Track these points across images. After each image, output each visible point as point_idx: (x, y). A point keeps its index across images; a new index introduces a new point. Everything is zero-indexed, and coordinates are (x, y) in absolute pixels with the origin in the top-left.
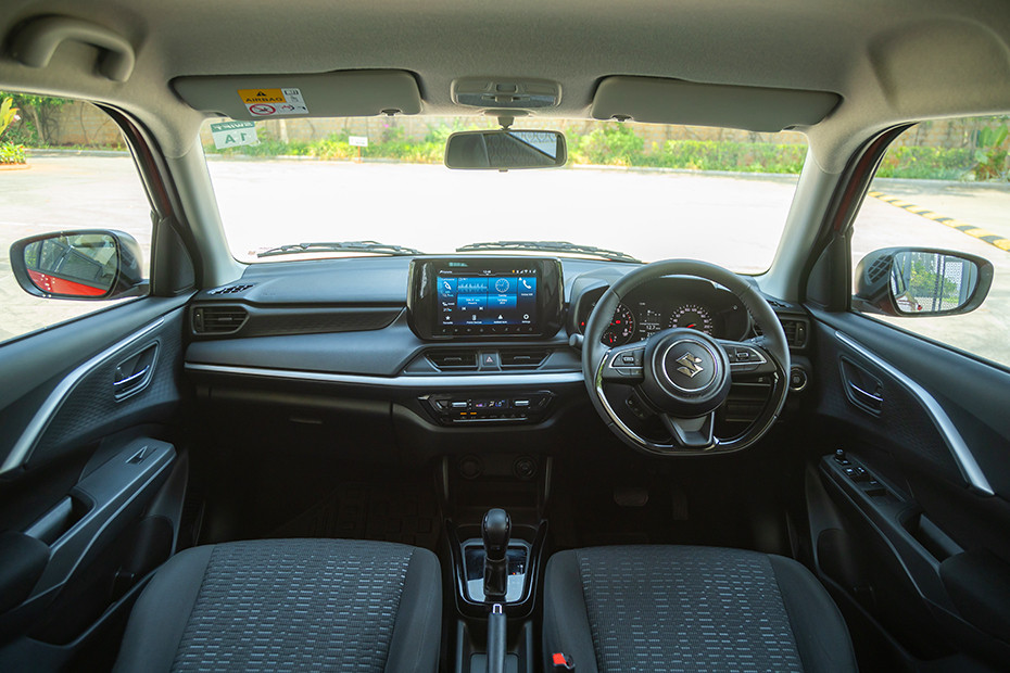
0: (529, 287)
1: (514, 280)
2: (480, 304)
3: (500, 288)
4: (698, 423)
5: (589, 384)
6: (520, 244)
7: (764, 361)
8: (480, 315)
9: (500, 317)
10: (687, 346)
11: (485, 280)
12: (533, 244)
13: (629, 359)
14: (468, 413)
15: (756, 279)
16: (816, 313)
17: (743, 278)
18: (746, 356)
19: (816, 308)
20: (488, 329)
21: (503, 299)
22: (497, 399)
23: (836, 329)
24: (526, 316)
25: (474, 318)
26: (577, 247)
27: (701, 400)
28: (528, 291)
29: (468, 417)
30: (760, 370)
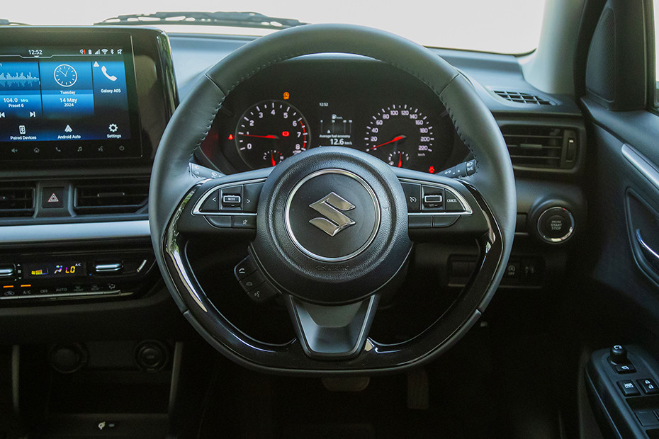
0: (113, 78)
1: (85, 67)
2: (29, 108)
3: (62, 79)
4: (344, 314)
5: (156, 240)
6: (188, 15)
7: (468, 210)
8: (32, 126)
9: (68, 129)
10: (334, 182)
11: (34, 66)
12: (206, 15)
13: (231, 198)
14: (17, 285)
15: (521, 61)
16: (598, 114)
17: (435, 55)
18: (439, 199)
19: (598, 104)
20: (47, 148)
21: (69, 99)
22: (67, 263)
23: (624, 141)
24: (113, 127)
25: (22, 129)
26: (269, 20)
27: (345, 276)
28: (111, 85)
29: (18, 291)
30: (460, 227)
